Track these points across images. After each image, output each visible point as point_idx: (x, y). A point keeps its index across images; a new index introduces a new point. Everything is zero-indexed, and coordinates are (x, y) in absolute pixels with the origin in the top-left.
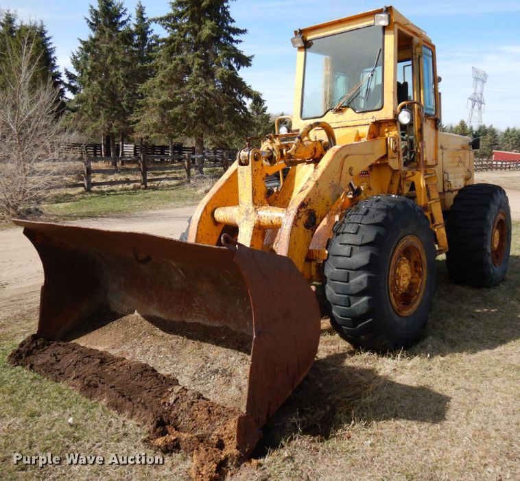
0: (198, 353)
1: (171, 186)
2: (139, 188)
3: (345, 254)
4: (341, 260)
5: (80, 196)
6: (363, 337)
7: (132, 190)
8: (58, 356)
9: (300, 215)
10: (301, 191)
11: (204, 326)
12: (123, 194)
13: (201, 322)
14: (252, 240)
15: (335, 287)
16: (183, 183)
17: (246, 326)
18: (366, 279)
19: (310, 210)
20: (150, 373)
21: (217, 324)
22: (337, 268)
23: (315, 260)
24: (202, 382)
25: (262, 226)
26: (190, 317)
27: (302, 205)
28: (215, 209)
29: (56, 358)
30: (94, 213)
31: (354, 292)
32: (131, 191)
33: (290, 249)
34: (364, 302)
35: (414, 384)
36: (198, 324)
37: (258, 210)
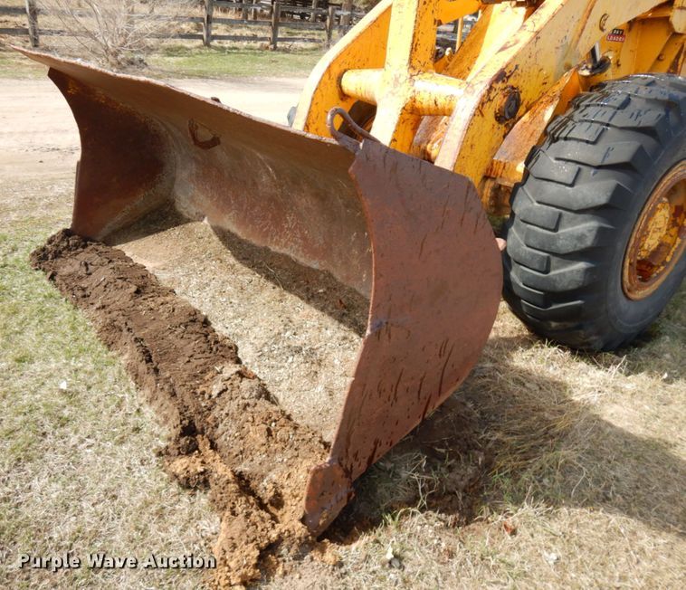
0: (276, 308)
1: (306, 50)
2: (267, 48)
3: (562, 178)
4: (552, 189)
5: (197, 51)
6: (554, 324)
7: (259, 49)
8: (90, 267)
9: (492, 96)
10: (503, 49)
11: (295, 263)
12: (247, 54)
13: (292, 255)
14: (396, 131)
15: (527, 235)
16: (321, 47)
17: (361, 278)
18: (594, 232)
19: (513, 88)
20: (197, 327)
21: (315, 265)
22: (539, 202)
23: (494, 179)
24: (273, 362)
25: (417, 110)
26: (277, 243)
27: (502, 76)
28: (345, 71)
29: (87, 269)
30: (206, 72)
31: (564, 250)
32: (257, 51)
33: (461, 157)
34: (578, 271)
35: (639, 431)
36: (287, 258)
37: (415, 78)
